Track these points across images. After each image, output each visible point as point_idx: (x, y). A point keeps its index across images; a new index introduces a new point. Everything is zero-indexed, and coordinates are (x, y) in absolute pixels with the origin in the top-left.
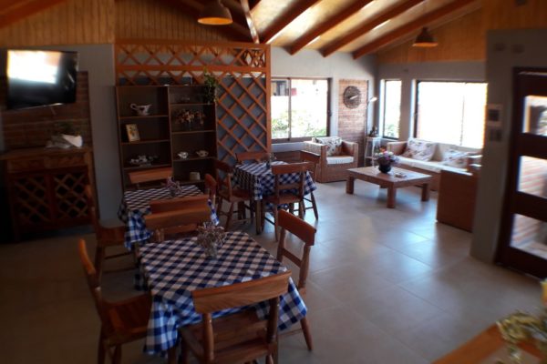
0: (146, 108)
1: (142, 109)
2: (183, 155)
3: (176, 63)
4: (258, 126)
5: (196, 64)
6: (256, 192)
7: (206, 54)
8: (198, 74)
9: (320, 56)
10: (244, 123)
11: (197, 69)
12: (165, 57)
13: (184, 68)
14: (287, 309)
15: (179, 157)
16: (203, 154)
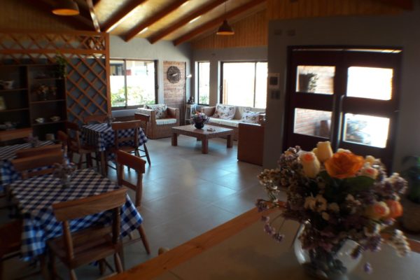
0: (11, 83)
1: (7, 84)
2: (41, 120)
3: (34, 47)
4: (100, 96)
5: (51, 48)
6: (100, 145)
7: (58, 40)
8: (52, 55)
9: (148, 43)
10: (89, 94)
11: (51, 51)
12: (26, 43)
13: (41, 51)
14: (127, 220)
15: (36, 122)
16: (56, 119)
